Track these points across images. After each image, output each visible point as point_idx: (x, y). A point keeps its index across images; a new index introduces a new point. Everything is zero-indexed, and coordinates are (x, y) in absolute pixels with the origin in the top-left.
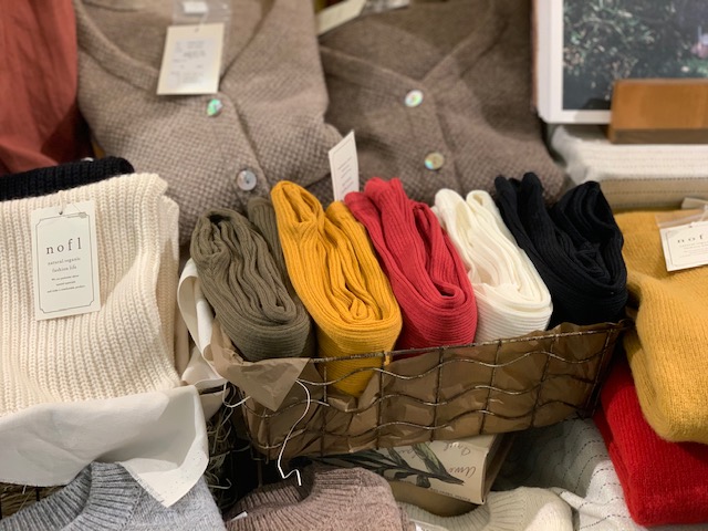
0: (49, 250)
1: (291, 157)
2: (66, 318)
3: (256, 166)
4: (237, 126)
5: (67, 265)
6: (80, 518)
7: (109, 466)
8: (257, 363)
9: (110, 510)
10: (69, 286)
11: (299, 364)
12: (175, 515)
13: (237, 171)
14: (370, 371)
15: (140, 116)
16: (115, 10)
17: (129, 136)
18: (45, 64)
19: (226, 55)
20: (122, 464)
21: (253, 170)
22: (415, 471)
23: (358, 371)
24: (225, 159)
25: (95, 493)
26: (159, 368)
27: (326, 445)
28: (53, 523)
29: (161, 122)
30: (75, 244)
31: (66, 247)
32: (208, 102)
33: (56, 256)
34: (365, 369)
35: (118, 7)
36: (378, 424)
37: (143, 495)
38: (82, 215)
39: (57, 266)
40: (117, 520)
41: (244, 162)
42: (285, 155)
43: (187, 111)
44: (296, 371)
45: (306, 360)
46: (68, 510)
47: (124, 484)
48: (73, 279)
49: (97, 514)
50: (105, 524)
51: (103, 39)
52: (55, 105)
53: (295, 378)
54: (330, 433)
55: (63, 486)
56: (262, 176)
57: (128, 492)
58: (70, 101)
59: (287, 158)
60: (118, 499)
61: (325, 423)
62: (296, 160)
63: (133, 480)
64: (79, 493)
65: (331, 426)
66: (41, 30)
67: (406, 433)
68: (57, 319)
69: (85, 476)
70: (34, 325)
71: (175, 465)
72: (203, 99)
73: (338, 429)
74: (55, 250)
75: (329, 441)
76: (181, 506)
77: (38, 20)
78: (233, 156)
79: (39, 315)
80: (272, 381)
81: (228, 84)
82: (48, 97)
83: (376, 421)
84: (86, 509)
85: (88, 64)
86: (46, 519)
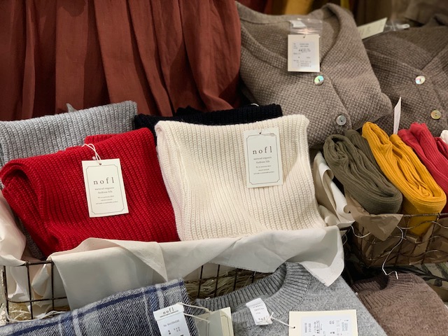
0: (255, 152)
1: (364, 109)
2: (263, 188)
3: (347, 114)
4: (334, 91)
5: (265, 160)
6: (281, 289)
7: (294, 264)
8: (379, 215)
9: (296, 287)
10: (266, 171)
11: (399, 217)
12: (331, 291)
13: (336, 115)
14: (429, 223)
15: (279, 83)
16: (253, 23)
17: (274, 93)
18: (226, 52)
19: (321, 52)
20: (300, 263)
21: (345, 115)
22: (435, 277)
23: (424, 222)
24: (329, 108)
25: (288, 277)
26: (314, 216)
27: (399, 260)
28: (267, 292)
29: (290, 87)
30: (268, 149)
31: (264, 151)
32: (315, 76)
33: (258, 155)
34: (428, 221)
35: (255, 22)
36: (426, 251)
37: (312, 280)
38: (272, 134)
39: (259, 161)
40: (301, 292)
41: (340, 111)
42: (361, 108)
43: (303, 81)
44: (397, 220)
45: (402, 215)
46: (274, 286)
47: (302, 274)
48: (268, 168)
49: (290, 288)
50: (294, 293)
51: (254, 40)
52: (229, 73)
53: (396, 225)
54: (402, 254)
55: (272, 273)
56: (349, 118)
57: (304, 278)
58: (236, 72)
59: (362, 110)
60: (300, 281)
61: (401, 249)
62: (366, 111)
63: (308, 272)
64: (280, 276)
65: (404, 250)
66: (226, 33)
67: (439, 256)
68: (259, 188)
69: (283, 269)
70: (247, 191)
71: (326, 266)
72: (312, 75)
73: (407, 252)
74: (257, 152)
75: (400, 258)
76: (333, 287)
77: (224, 28)
78: (333, 107)
79: (249, 185)
80: (385, 225)
81: (324, 67)
82: (226, 70)
83: (425, 249)
84: (284, 286)
85: (245, 53)
86: (263, 290)
